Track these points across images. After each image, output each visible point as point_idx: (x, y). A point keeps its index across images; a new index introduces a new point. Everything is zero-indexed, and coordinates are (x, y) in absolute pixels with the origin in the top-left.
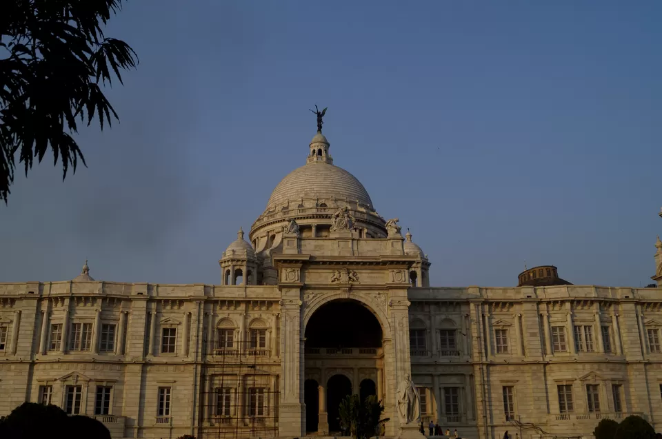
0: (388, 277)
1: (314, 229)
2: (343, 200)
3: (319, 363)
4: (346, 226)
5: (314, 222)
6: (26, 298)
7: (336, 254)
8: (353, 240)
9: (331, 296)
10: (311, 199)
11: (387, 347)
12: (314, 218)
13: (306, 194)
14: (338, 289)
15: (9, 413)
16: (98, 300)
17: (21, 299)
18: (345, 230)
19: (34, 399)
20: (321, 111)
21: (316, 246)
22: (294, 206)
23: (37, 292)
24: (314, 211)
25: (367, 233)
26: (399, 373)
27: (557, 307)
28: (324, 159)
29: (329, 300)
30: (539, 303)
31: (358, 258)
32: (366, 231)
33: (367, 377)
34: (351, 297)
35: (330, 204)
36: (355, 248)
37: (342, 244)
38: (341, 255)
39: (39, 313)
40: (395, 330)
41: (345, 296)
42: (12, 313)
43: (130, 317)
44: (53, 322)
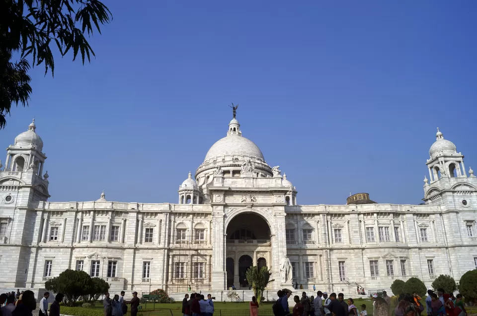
0: (274, 199)
1: (231, 172)
2: (248, 156)
3: (234, 248)
4: (249, 170)
5: (231, 169)
6: (69, 211)
7: (244, 186)
8: (253, 178)
9: (241, 210)
10: (229, 156)
11: (273, 239)
12: (231, 166)
13: (227, 153)
14: (245, 206)
15: (58, 276)
16: (109, 213)
17: (66, 212)
18: (250, 173)
19: (73, 268)
20: (235, 106)
21: (232, 182)
22: (220, 159)
23: (75, 208)
24: (231, 163)
25: (261, 175)
26: (280, 254)
27: (369, 217)
28: (237, 133)
29: (240, 212)
30: (359, 214)
31: (256, 188)
32: (260, 173)
33: (262, 257)
34: (253, 211)
35: (240, 158)
36: (255, 183)
37: (247, 180)
38: (247, 187)
39: (76, 219)
40: (278, 229)
41: (249, 210)
42: (62, 220)
43: (127, 222)
44: (84, 225)
